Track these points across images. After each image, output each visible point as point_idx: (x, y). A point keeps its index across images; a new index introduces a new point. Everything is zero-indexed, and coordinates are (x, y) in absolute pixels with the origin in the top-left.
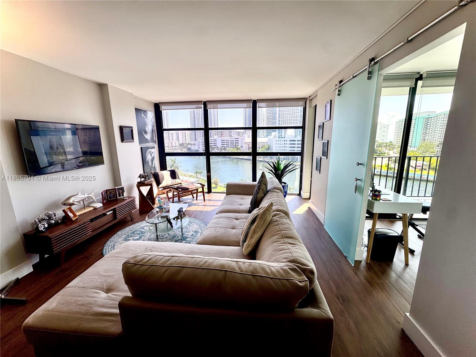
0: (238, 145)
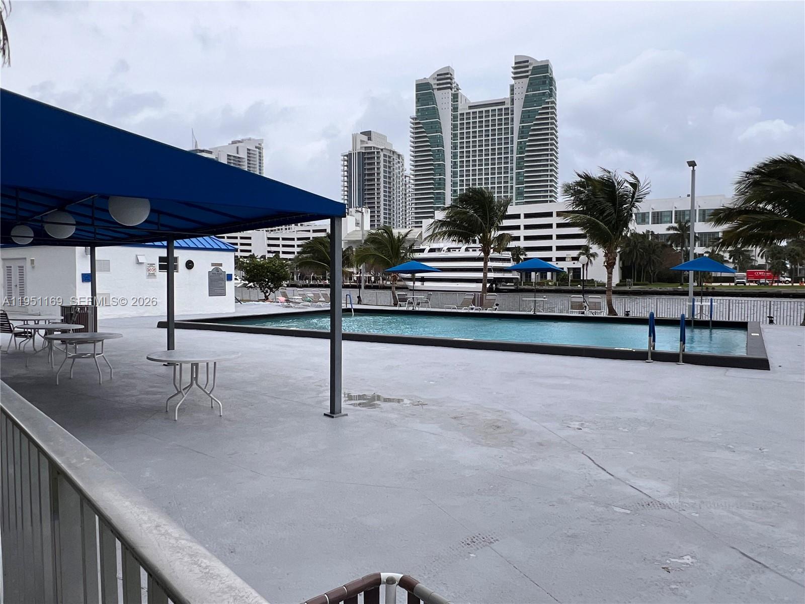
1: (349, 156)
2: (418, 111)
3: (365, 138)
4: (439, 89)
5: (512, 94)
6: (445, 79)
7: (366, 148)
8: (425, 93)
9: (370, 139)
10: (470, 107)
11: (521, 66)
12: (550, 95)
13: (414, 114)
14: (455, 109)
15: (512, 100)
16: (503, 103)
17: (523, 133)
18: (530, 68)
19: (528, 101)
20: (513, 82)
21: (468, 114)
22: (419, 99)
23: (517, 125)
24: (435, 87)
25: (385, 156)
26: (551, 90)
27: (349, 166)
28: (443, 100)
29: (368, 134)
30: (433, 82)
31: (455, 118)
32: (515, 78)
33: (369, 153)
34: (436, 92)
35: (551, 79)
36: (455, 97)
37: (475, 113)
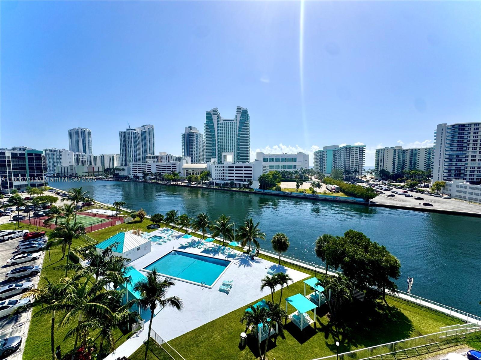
0: (176, 171)
1: (184, 134)
2: (207, 121)
3: (189, 129)
4: (213, 115)
5: (236, 118)
6: (215, 111)
7: (190, 132)
8: (209, 116)
9: (191, 129)
10: (223, 121)
11: (239, 109)
12: (247, 119)
13: (205, 123)
14: (218, 121)
15: (236, 120)
16: (233, 120)
17: (239, 130)
18: (242, 110)
19: (241, 121)
20: (236, 114)
21: (223, 123)
22: (207, 118)
23: (238, 128)
24: (212, 114)
25: (196, 135)
26: (248, 118)
27: (184, 138)
28: (215, 118)
29: (190, 127)
30: (212, 112)
31: (219, 124)
32: (237, 113)
33: (191, 134)
34: (212, 115)
35: (248, 114)
36: (218, 118)
37: (225, 123)
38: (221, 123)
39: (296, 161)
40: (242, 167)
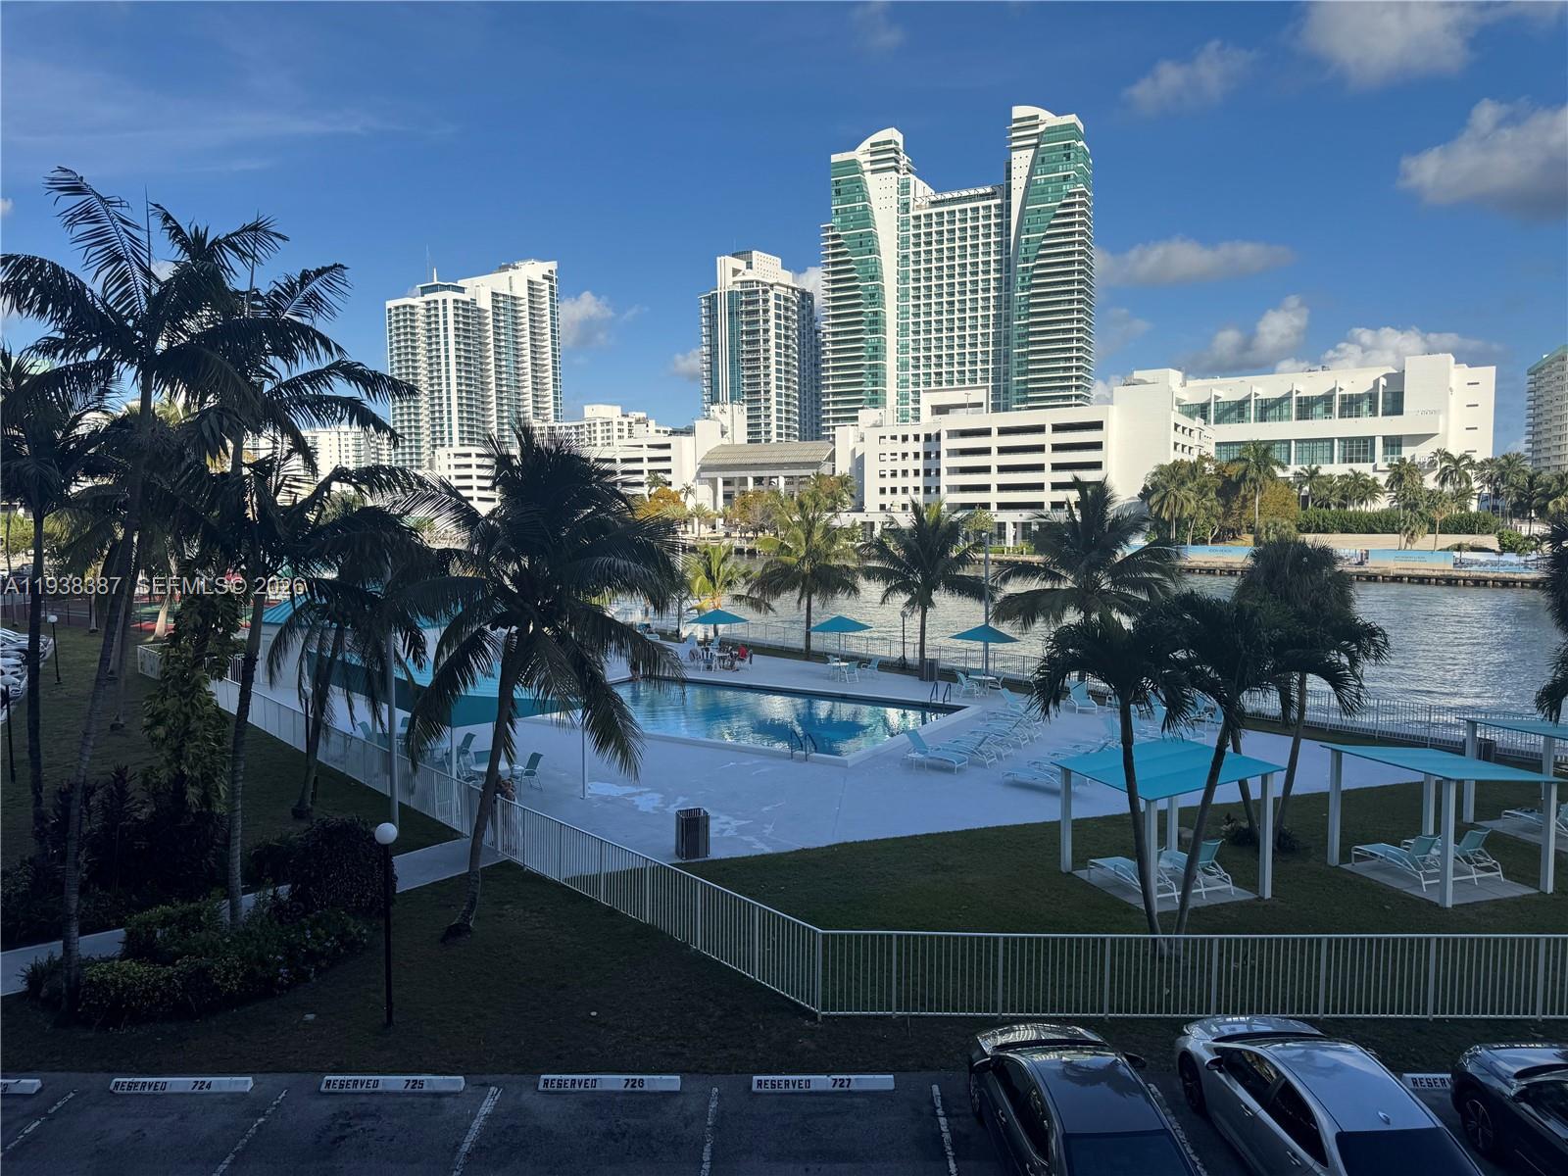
1: (713, 298)
3: (741, 264)
4: (874, 171)
6: (885, 151)
7: (742, 283)
8: (848, 179)
9: (749, 266)
10: (933, 204)
11: (1025, 127)
12: (1078, 181)
14: (905, 207)
15: (1008, 190)
16: (991, 195)
17: (1027, 251)
18: (1041, 129)
19: (1035, 193)
21: (928, 216)
23: (1016, 238)
25: (777, 297)
26: (1079, 171)
27: (713, 318)
28: (881, 191)
30: (862, 158)
31: (905, 223)
33: (748, 293)
34: (868, 175)
36: (905, 185)
37: (940, 215)
38: (917, 218)
39: (1399, 412)
40: (1040, 429)
